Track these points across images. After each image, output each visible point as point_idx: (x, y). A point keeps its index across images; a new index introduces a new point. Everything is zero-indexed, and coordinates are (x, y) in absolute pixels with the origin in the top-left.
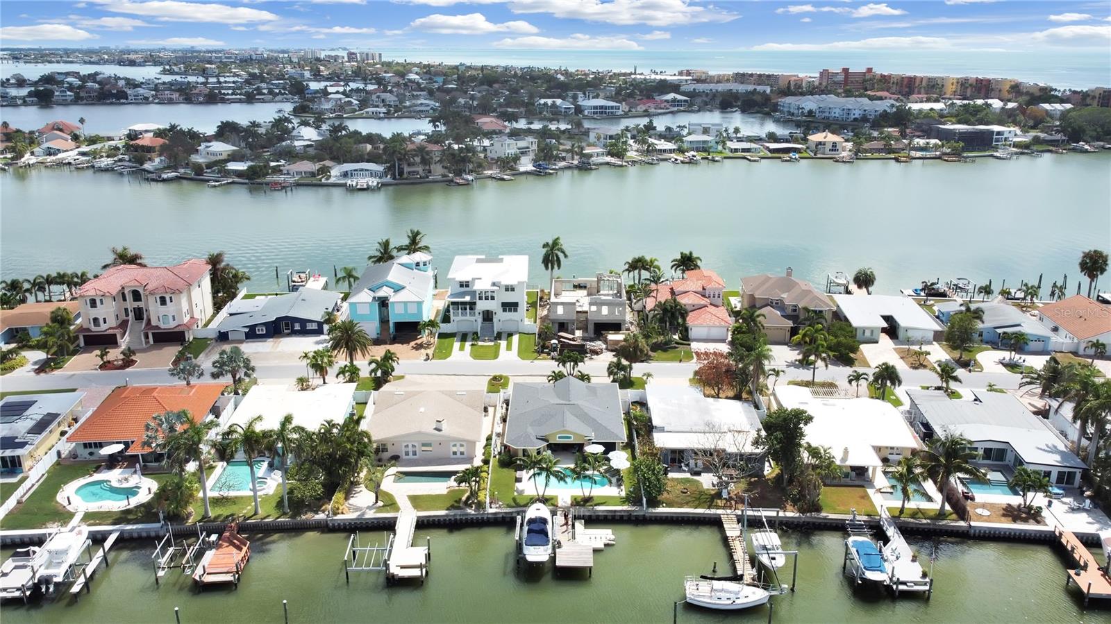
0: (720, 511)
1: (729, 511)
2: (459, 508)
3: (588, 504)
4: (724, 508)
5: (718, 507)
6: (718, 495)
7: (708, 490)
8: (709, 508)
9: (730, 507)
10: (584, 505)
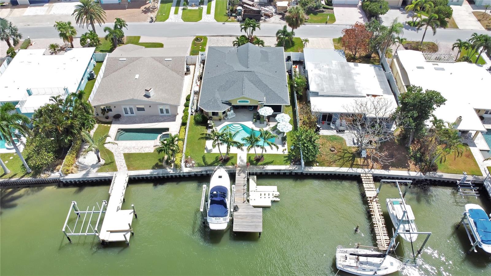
0: (359, 171)
1: (367, 170)
2: (161, 167)
3: (259, 163)
4: (362, 166)
5: (358, 166)
6: (358, 154)
7: (350, 147)
8: (352, 166)
9: (367, 166)
10: (256, 164)
